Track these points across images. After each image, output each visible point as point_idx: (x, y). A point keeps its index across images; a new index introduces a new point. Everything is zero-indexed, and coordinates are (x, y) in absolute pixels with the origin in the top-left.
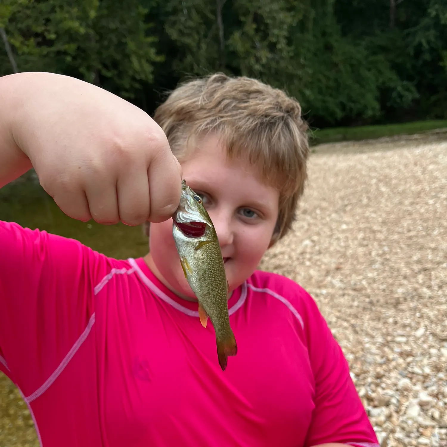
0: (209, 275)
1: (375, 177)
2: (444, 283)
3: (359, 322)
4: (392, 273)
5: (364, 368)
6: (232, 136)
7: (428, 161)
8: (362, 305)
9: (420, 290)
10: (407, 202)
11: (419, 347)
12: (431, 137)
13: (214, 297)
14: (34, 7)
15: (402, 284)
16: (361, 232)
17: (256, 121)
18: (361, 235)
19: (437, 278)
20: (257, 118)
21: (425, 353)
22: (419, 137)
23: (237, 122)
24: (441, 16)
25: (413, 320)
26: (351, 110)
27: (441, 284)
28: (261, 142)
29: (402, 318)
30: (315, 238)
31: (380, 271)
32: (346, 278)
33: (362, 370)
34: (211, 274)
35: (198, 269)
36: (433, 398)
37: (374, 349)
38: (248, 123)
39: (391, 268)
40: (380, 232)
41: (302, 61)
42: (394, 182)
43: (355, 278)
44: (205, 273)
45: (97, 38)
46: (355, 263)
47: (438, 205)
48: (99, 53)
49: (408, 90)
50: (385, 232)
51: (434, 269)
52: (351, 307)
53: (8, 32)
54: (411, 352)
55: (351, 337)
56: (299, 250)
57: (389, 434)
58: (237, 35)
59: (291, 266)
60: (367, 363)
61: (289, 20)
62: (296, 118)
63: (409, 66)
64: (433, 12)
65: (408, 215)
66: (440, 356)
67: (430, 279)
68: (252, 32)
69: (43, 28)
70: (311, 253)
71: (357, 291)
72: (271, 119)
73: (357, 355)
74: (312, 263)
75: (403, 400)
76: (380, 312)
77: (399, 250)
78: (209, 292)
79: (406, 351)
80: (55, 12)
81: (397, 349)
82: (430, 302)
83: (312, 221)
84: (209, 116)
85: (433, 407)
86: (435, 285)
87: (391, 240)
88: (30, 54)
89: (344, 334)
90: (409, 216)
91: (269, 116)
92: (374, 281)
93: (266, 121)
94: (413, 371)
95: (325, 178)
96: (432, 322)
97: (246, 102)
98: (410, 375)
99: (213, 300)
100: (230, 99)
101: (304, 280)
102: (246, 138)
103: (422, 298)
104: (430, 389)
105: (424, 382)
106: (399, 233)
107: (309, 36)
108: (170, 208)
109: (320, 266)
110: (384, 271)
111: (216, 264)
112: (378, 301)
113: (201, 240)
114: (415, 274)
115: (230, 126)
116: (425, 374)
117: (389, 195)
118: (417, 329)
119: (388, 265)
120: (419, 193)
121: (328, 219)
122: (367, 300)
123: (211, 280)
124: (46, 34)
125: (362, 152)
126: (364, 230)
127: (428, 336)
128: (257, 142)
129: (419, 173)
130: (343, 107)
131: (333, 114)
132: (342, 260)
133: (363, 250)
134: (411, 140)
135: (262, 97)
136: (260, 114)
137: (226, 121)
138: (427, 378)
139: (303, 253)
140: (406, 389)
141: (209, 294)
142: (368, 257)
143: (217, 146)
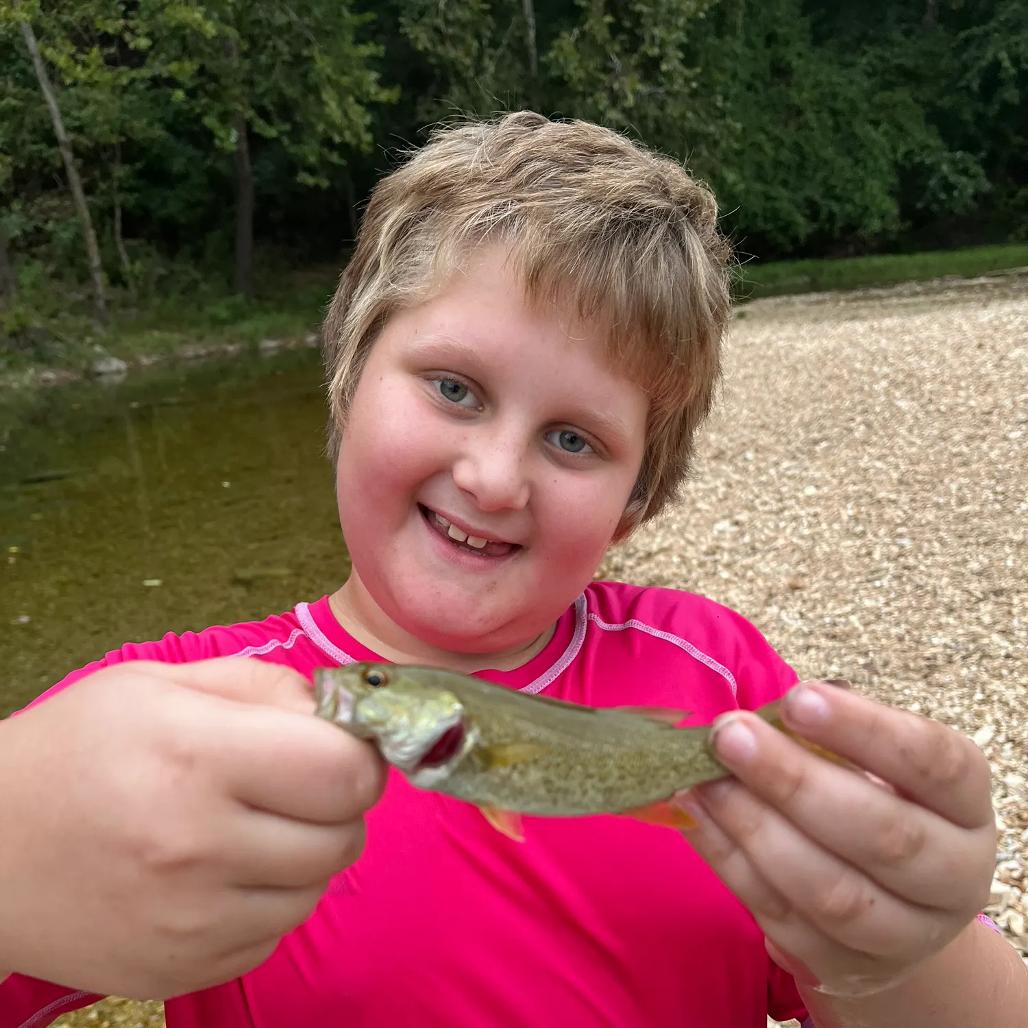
1: (885, 376)
4: (920, 599)
6: (541, 245)
7: (1010, 340)
8: (848, 671)
9: (985, 638)
10: (958, 436)
12: (1017, 284)
15: (943, 624)
16: (850, 503)
17: (602, 214)
18: (848, 512)
19: (1026, 611)
20: (604, 207)
22: (991, 283)
23: (557, 213)
25: (969, 707)
26: (832, 216)
28: (610, 266)
29: (941, 704)
30: (743, 517)
31: (892, 594)
32: (813, 608)
36: (1012, 888)
39: (919, 587)
40: (894, 503)
42: (928, 387)
43: (833, 610)
45: (245, 46)
46: (835, 575)
48: (249, 83)
49: (965, 172)
50: (905, 505)
51: (1018, 592)
52: (825, 676)
53: (38, 32)
56: (705, 545)
58: (568, 39)
59: (686, 580)
61: (690, 5)
63: (967, 116)
65: (962, 464)
67: (1010, 614)
68: (602, 34)
69: (120, 23)
70: (732, 551)
71: (839, 639)
72: (637, 213)
74: (735, 573)
76: (892, 689)
77: (937, 547)
82: (1008, 668)
83: (736, 477)
84: (492, 197)
85: (1011, 907)
86: (1020, 629)
87: (919, 524)
88: (92, 84)
90: (962, 467)
91: (634, 205)
92: (879, 617)
93: (626, 215)
96: (1011, 713)
97: (583, 170)
100: (545, 159)
103: (990, 658)
104: (1003, 866)
106: (938, 506)
107: (736, 45)
109: (752, 581)
110: (900, 596)
112: (886, 664)
114: (974, 603)
115: (538, 222)
117: (916, 418)
118: (977, 728)
119: (910, 580)
120: (989, 413)
121: (773, 472)
122: (862, 661)
124: (127, 37)
126: (857, 499)
127: (1002, 744)
128: (600, 266)
129: (989, 367)
130: (812, 211)
131: (786, 227)
132: (802, 568)
133: (853, 546)
134: (971, 288)
135: (622, 163)
136: (612, 199)
137: (530, 208)
139: (712, 552)
142: (867, 561)
143: (506, 266)
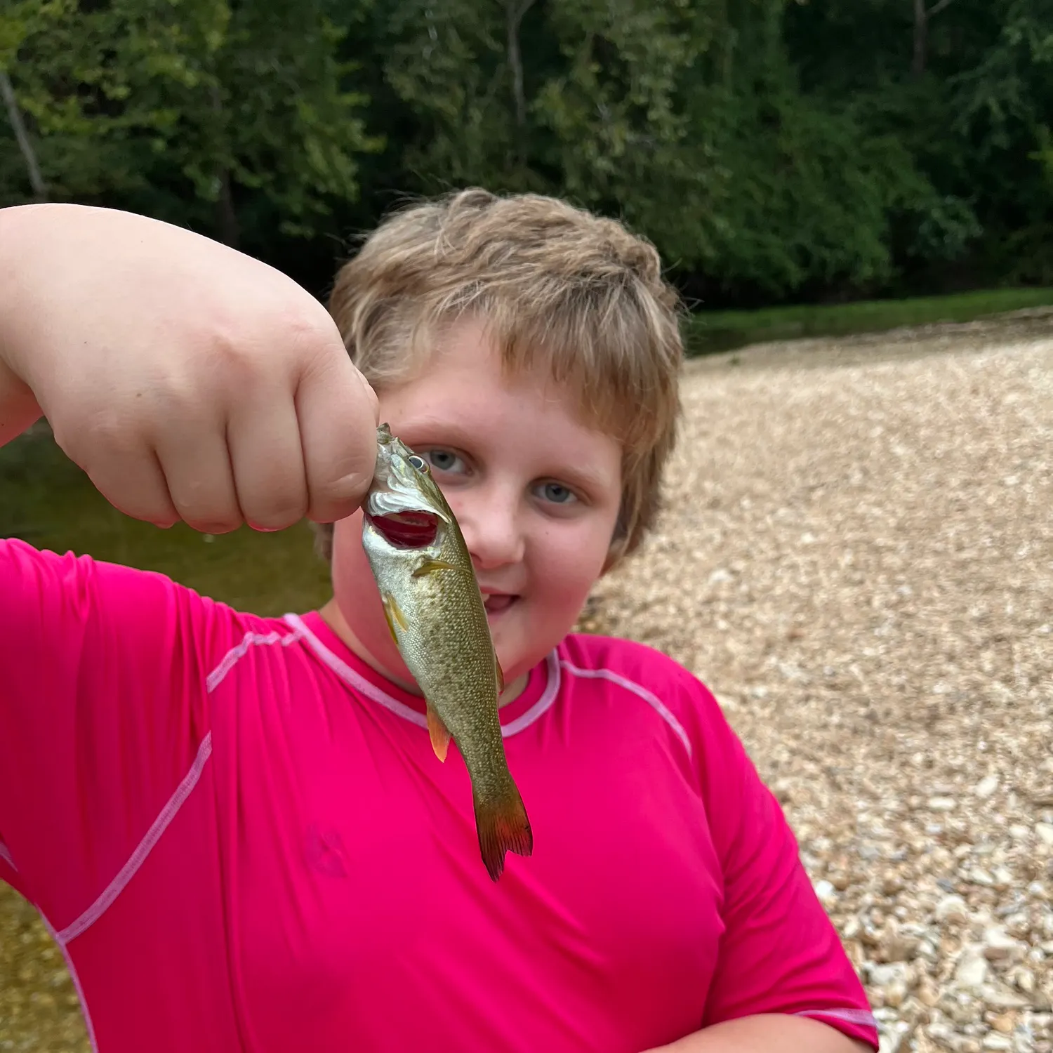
0: (446, 635)
1: (881, 422)
2: (1042, 671)
3: (842, 762)
4: (921, 647)
5: (857, 870)
6: (512, 321)
7: (1004, 385)
8: (848, 722)
9: (987, 687)
10: (954, 481)
11: (986, 821)
12: (1011, 329)
13: (462, 689)
14: (77, 24)
15: (944, 672)
16: (848, 550)
17: (563, 286)
18: (847, 559)
19: (1026, 658)
20: (564, 278)
21: (998, 835)
22: (983, 328)
23: (522, 289)
24: (1034, 44)
25: (972, 757)
26: (823, 264)
27: (1035, 673)
28: (576, 332)
29: (944, 754)
30: (740, 565)
31: (892, 642)
32: (812, 658)
33: (849, 874)
34: (452, 632)
35: (419, 619)
36: (1020, 942)
37: (878, 827)
38: (546, 290)
39: (919, 635)
40: (892, 550)
41: (708, 149)
42: (923, 433)
43: (832, 659)
44: (438, 630)
45: (226, 95)
46: (834, 623)
47: (1027, 488)
48: (232, 132)
49: (956, 217)
50: (903, 551)
51: (1018, 638)
52: (825, 726)
53: (15, 81)
54: (966, 832)
55: (825, 799)
56: (701, 595)
57: (915, 1027)
58: (554, 89)
59: (682, 631)
60: (862, 859)
61: (677, 53)
62: (650, 279)
63: (957, 161)
64: (1014, 34)
65: (958, 510)
66: (1033, 843)
67: (1010, 662)
68: (589, 82)
69: (99, 72)
70: (730, 601)
71: (839, 689)
72: (594, 280)
73: (840, 840)
74: (732, 623)
75: (948, 947)
76: (893, 739)
77: (936, 594)
78: (447, 674)
79: (954, 830)
80: (127, 34)
81: (933, 827)
82: (1010, 716)
83: (731, 525)
84: (460, 280)
85: (1019, 962)
86: (1021, 676)
87: (918, 571)
88: (70, 134)
89: (809, 790)
90: (959, 512)
91: (591, 273)
92: (879, 666)
93: (585, 283)
94: (971, 878)
95: (761, 425)
96: (1014, 762)
97: (539, 246)
98: (963, 888)
99: (459, 695)
100: (502, 239)
101: (712, 665)
102: (543, 324)
103: (992, 706)
104: (1011, 920)
105: (996, 904)
106: (936, 553)
107: (725, 93)
108: (353, 482)
109: (750, 631)
110: (901, 643)
111: (464, 610)
112: (888, 713)
113: (427, 553)
114: (975, 650)
115: (506, 299)
116: (999, 885)
117: (912, 465)
118: (980, 778)
119: (910, 628)
120: (984, 459)
121: (769, 520)
122: (863, 711)
123: (452, 648)
124: (106, 86)
125: (848, 364)
126: (855, 546)
127: (1006, 794)
128: (568, 333)
129: (984, 413)
130: (804, 257)
131: (779, 274)
132: (801, 618)
133: (851, 594)
134: (963, 334)
135: (571, 234)
136: (570, 271)
137: (497, 287)
138: (1003, 893)
139: (709, 601)
140: (955, 921)
141: (448, 681)
142: (865, 608)
143: (480, 343)
